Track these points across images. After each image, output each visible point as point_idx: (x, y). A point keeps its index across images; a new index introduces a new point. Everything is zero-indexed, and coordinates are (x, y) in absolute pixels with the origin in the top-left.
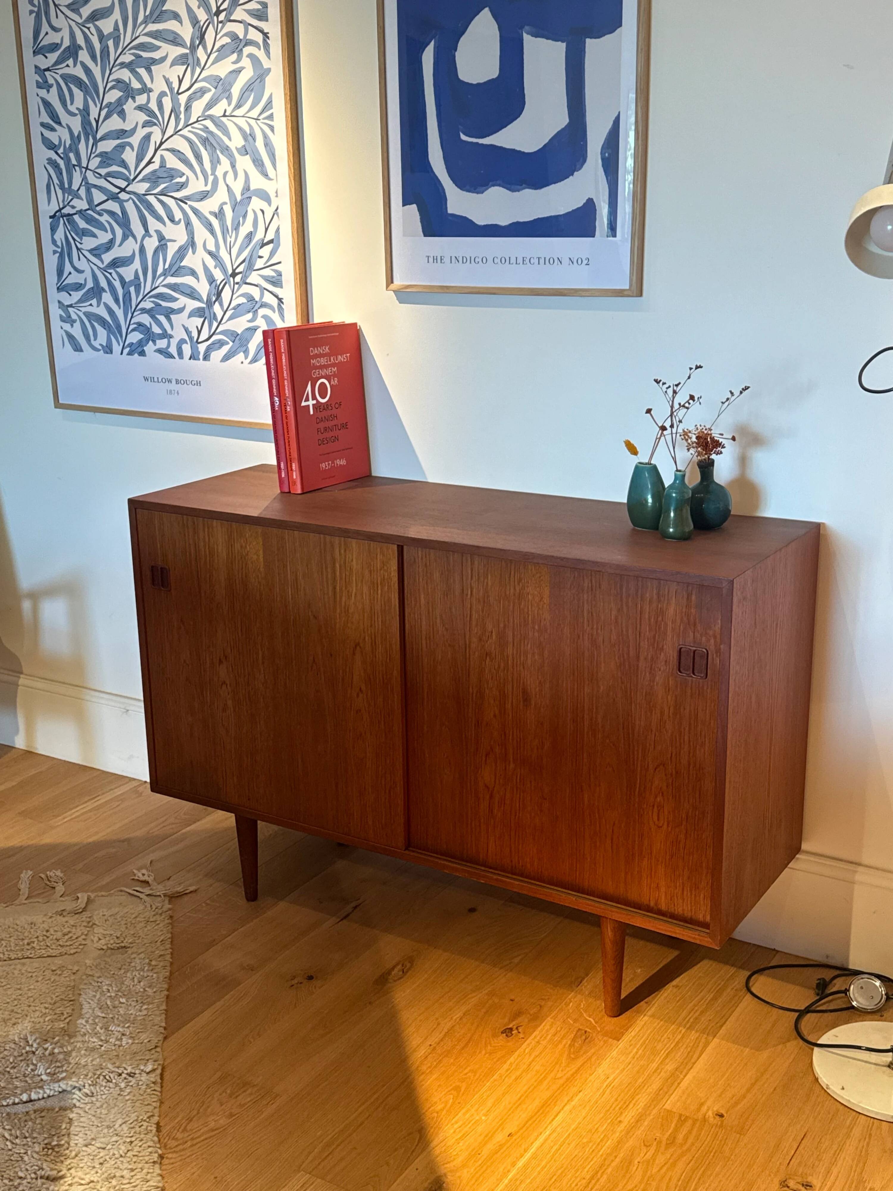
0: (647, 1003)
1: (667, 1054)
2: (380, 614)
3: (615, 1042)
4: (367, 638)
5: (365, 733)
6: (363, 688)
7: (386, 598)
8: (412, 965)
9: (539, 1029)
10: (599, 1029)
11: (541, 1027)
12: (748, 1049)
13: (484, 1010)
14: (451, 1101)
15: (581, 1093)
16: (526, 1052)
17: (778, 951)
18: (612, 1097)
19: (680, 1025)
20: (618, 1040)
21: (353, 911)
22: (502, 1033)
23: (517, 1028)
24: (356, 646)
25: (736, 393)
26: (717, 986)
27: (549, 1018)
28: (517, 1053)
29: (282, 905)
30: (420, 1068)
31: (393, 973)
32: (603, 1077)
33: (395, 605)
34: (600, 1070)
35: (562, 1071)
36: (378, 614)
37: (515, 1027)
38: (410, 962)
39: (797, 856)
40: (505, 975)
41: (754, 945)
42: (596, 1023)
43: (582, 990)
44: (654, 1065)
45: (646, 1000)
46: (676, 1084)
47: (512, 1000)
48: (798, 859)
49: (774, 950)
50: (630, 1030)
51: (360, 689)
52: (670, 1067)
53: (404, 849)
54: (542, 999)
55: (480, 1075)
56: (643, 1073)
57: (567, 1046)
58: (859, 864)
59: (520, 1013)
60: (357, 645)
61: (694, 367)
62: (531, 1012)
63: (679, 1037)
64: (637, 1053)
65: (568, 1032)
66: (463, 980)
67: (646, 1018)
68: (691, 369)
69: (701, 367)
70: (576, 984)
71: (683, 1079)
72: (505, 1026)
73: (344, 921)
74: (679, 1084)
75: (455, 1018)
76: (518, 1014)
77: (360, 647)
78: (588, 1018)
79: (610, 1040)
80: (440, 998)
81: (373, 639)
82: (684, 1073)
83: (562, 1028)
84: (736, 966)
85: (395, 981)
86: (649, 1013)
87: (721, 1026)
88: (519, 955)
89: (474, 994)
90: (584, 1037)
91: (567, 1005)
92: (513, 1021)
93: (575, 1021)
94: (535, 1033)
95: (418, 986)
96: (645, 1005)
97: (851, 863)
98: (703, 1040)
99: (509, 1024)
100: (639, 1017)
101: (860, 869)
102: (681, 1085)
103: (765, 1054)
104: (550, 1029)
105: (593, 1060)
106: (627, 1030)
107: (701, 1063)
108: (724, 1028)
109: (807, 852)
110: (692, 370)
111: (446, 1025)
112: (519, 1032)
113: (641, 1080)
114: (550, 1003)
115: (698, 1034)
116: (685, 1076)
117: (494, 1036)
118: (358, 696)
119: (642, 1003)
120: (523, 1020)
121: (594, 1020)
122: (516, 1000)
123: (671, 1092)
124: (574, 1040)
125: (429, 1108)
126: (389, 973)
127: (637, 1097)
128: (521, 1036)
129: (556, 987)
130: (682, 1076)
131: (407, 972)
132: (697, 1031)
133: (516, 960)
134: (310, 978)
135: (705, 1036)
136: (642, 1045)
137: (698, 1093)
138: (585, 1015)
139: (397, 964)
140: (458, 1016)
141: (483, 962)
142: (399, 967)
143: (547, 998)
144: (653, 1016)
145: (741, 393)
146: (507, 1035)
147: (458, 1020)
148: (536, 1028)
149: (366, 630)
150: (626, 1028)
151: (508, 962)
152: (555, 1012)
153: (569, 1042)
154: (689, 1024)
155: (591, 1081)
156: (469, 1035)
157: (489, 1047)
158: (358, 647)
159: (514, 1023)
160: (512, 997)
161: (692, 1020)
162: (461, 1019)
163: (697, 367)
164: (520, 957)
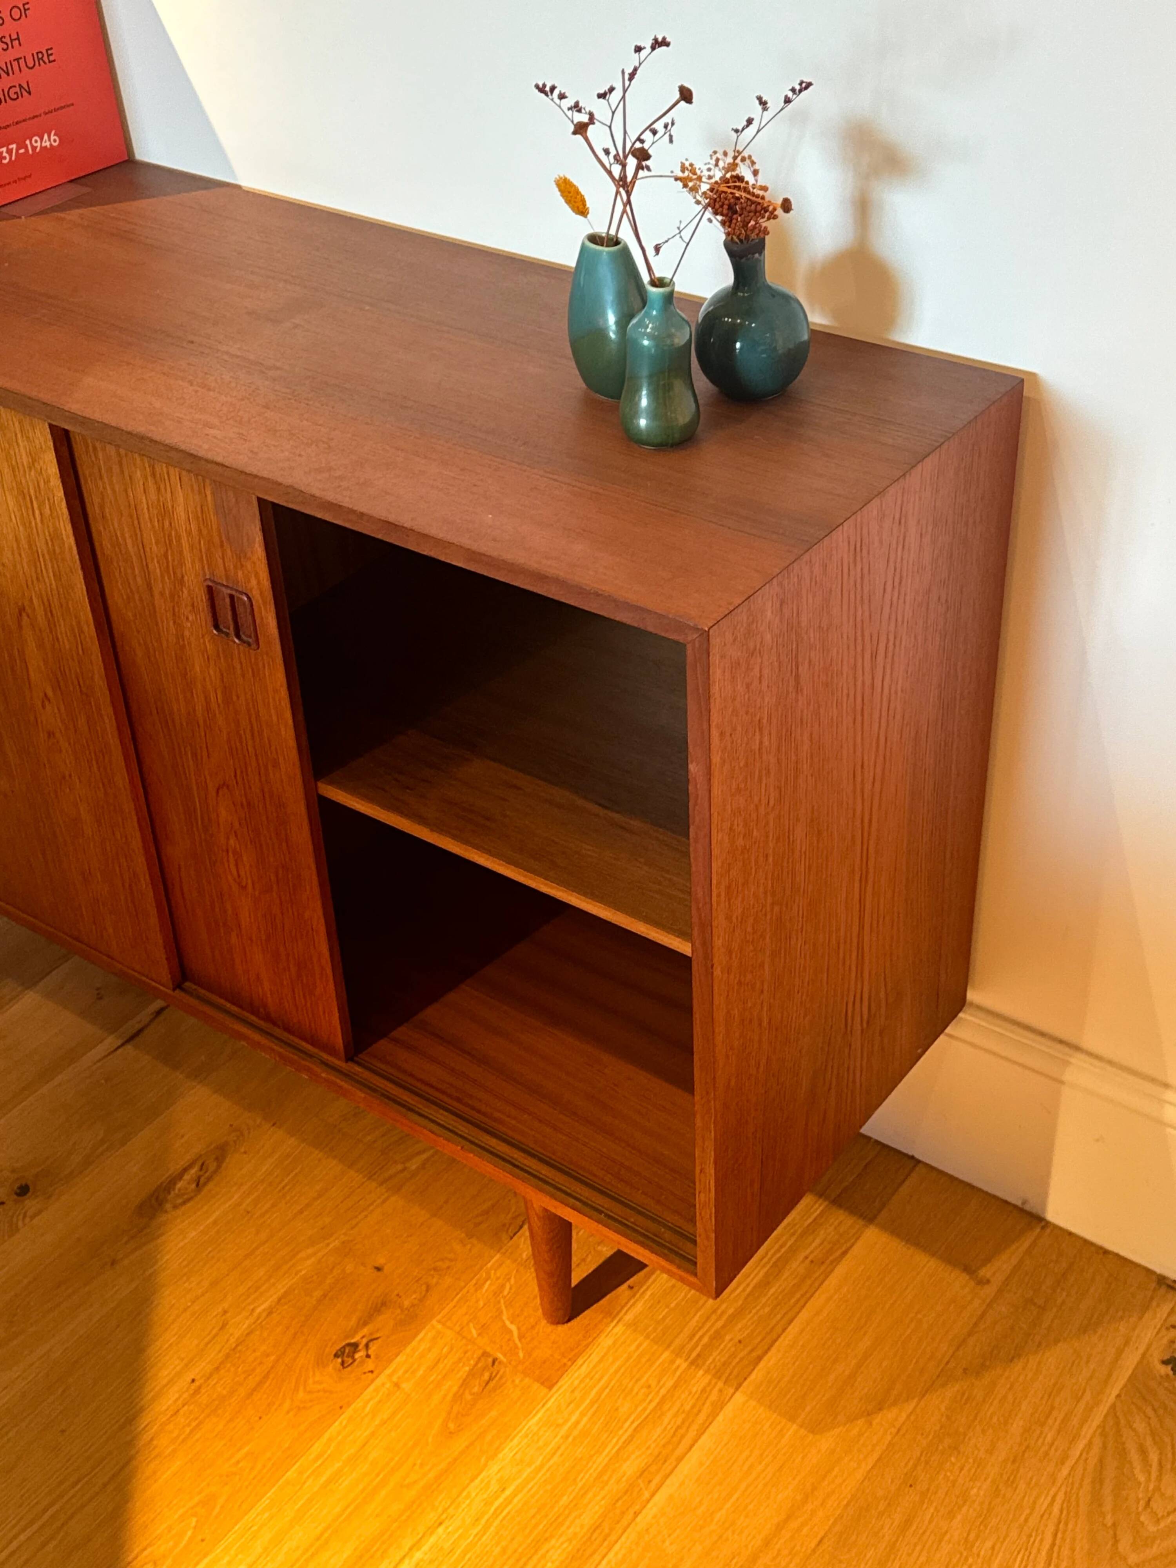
0: (631, 1287)
1: (635, 1430)
2: (47, 557)
3: (544, 1390)
4: (35, 601)
5: (70, 776)
6: (50, 694)
7: (51, 530)
8: (219, 1167)
9: (408, 1350)
10: (521, 1355)
11: (414, 1343)
12: (795, 1427)
13: (317, 1294)
14: (189, 1533)
15: (440, 1530)
16: (367, 1410)
17: (919, 1162)
18: (497, 1544)
19: (678, 1354)
20: (550, 1388)
21: (151, 1021)
22: (336, 1356)
23: (367, 1346)
24: (21, 615)
25: (776, 102)
26: (778, 1250)
27: (434, 1322)
28: (349, 1412)
29: (30, 999)
30: (155, 1442)
31: (179, 1185)
32: (494, 1487)
33: (70, 548)
34: (494, 1467)
35: (422, 1465)
36: (43, 555)
37: (364, 1341)
38: (217, 1159)
39: (961, 1015)
40: (384, 1202)
41: (877, 1142)
42: (521, 1337)
43: (518, 1246)
44: (602, 1460)
45: (630, 1282)
46: (630, 1515)
47: (378, 1269)
48: (961, 1018)
49: (913, 1157)
50: (580, 1361)
51: (45, 694)
52: (630, 1467)
53: (171, 986)
54: (435, 1269)
55: (264, 1466)
56: (575, 1480)
57: (449, 1397)
58: (1077, 1048)
59: (384, 1304)
60: (22, 610)
61: (647, 44)
62: (406, 1303)
63: (670, 1383)
64: (577, 1423)
65: (460, 1359)
66: (301, 1212)
67: (620, 1329)
68: (638, 49)
69: (664, 43)
70: (511, 1232)
71: (648, 1501)
72: (346, 1337)
73: (129, 1047)
74: (636, 1514)
75: (259, 1310)
76: (379, 1307)
77: (28, 616)
78: (508, 1323)
79: (536, 1385)
80: (247, 1256)
81: (46, 603)
82: (653, 1485)
83: (452, 1349)
84: (826, 1199)
85: (175, 1207)
86: (629, 1317)
87: (760, 1358)
88: (424, 1151)
89: (310, 1251)
90: (486, 1376)
91: (478, 1286)
92: (365, 1324)
93: (483, 1329)
94: (398, 1359)
95: (215, 1222)
96: (628, 1293)
97: (1061, 1042)
98: (714, 1396)
99: (355, 1331)
100: (607, 1325)
101: (1077, 1059)
102: (639, 1519)
103: (826, 1442)
104: (429, 1350)
105: (489, 1437)
106: (573, 1361)
107: (690, 1465)
108: (762, 1364)
109: (979, 1008)
110: (644, 53)
111: (239, 1326)
112: (368, 1356)
113: (565, 1500)
114: (448, 1280)
115: (709, 1377)
116: (653, 1495)
117: (320, 1363)
118: (44, 707)
119: (624, 1286)
120: (385, 1321)
121: (519, 1329)
122: (386, 1268)
123: (613, 1538)
124: (465, 1383)
125: (145, 1549)
126: (173, 1181)
127: (546, 1547)
128: (370, 1364)
129: (472, 1237)
130: (647, 1495)
131: (205, 1184)
132: (707, 1371)
133: (413, 1165)
134: (23, 1191)
135: (720, 1384)
136: (592, 1403)
137: (667, 1543)
138: (505, 1317)
139: (190, 1166)
140: (263, 1307)
141: (350, 1166)
142: (193, 1171)
143: (447, 1263)
144: (634, 1325)
145: (788, 101)
146: (343, 1363)
147: (264, 1314)
148: (404, 1343)
149: (30, 583)
150: (574, 1354)
151: (400, 1167)
152: (452, 1304)
153: (455, 1389)
154: (699, 1349)
155: (468, 1496)
156: (272, 1358)
157: (301, 1394)
158: (24, 614)
159: (365, 1331)
160: (381, 1261)
161: (706, 1340)
162: (270, 1313)
163: (658, 44)
164: (425, 1156)
